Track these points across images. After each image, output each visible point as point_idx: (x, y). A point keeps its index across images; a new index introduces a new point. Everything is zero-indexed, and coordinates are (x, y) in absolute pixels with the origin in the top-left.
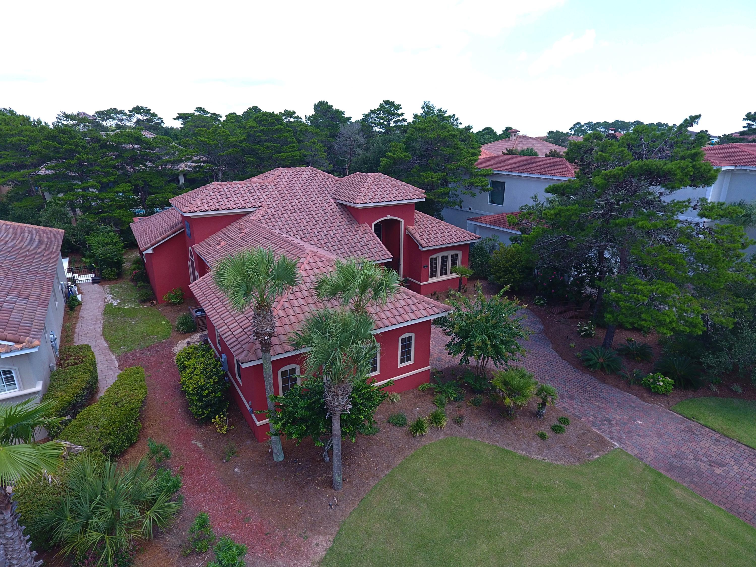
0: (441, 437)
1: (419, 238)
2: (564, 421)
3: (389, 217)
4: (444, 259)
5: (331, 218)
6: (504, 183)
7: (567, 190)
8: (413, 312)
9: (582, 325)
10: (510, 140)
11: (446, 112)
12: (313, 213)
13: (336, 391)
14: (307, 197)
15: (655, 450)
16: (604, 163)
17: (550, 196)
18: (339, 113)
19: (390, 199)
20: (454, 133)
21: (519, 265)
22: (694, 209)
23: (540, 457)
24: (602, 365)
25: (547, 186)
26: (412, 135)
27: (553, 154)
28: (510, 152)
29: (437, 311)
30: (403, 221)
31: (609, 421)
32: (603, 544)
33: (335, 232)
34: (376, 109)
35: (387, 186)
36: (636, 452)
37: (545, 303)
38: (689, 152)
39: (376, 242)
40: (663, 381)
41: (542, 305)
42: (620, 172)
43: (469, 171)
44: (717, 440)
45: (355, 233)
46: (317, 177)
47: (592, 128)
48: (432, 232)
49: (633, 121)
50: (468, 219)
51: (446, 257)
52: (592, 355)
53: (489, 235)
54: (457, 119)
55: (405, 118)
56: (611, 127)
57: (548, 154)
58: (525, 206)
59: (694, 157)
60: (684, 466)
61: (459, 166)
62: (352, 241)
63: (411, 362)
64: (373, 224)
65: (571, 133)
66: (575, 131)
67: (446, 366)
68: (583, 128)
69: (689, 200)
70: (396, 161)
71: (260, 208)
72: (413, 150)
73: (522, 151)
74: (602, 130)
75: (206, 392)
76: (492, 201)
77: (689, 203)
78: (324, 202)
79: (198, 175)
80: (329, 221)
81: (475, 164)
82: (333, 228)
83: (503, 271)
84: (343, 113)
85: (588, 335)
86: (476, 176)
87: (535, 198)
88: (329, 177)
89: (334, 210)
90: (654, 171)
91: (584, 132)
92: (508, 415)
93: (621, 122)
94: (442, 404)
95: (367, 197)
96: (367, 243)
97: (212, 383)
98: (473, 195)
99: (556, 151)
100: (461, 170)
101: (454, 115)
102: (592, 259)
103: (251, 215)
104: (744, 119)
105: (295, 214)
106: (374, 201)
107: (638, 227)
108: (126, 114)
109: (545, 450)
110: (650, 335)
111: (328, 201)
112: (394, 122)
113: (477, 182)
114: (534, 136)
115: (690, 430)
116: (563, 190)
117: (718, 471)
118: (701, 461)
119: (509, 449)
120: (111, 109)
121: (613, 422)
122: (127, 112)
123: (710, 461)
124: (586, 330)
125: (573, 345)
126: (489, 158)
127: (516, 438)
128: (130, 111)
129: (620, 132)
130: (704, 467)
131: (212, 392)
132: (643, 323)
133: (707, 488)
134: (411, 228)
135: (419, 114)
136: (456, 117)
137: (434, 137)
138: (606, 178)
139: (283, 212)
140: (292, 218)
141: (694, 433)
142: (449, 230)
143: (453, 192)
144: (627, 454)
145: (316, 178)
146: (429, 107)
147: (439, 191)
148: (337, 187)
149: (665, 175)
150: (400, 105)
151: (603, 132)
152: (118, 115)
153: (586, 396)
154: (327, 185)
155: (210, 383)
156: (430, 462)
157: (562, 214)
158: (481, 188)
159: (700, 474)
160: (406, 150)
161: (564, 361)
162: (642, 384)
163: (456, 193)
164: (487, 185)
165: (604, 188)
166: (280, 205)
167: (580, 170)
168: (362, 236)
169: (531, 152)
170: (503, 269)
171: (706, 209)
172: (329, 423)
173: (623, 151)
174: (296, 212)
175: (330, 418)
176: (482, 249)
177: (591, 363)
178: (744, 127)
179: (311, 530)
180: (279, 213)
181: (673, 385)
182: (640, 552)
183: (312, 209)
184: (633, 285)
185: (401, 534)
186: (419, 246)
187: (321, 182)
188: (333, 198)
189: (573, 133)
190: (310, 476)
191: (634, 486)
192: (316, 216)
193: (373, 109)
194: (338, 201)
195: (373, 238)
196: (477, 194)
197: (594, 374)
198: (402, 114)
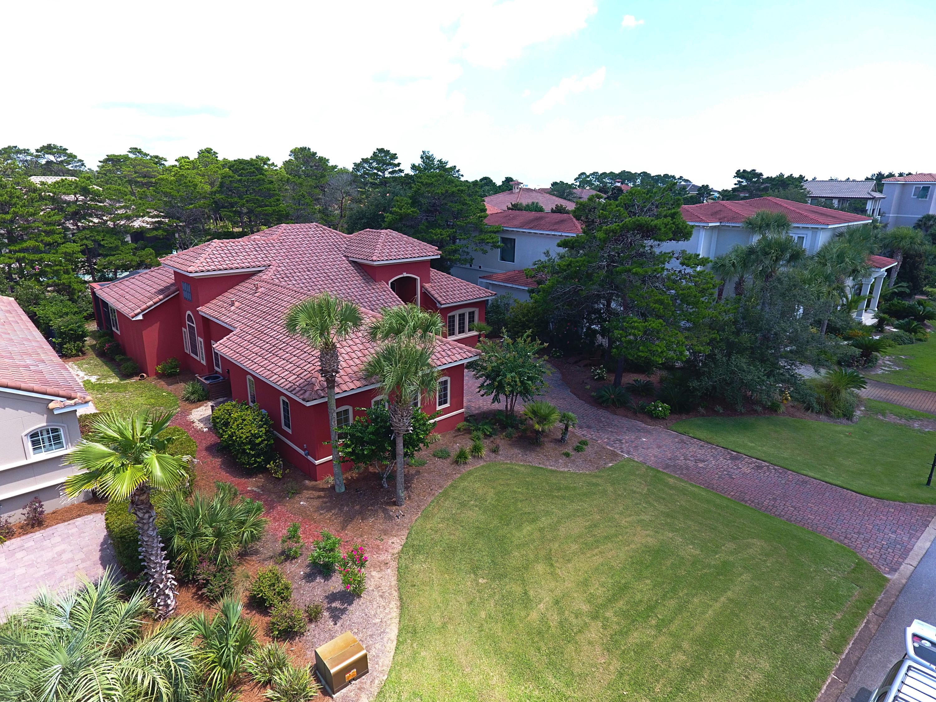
0: (482, 463)
1: (436, 296)
2: (585, 443)
3: (405, 275)
4: (462, 316)
5: (346, 276)
6: (515, 239)
7: (576, 244)
8: (449, 356)
9: (596, 370)
10: (512, 193)
11: (446, 163)
12: (327, 271)
13: (401, 413)
14: (318, 255)
15: (655, 456)
16: (604, 220)
17: (562, 250)
18: (323, 161)
19: (406, 257)
20: (461, 188)
21: (536, 319)
22: (677, 259)
23: (566, 470)
24: (613, 400)
25: (559, 241)
26: (419, 189)
27: (559, 210)
28: (515, 207)
29: (470, 355)
30: (419, 278)
31: (620, 441)
32: (617, 516)
33: (353, 290)
34: (369, 157)
35: (401, 243)
36: (641, 459)
37: (561, 354)
38: (670, 212)
39: (395, 300)
40: (661, 407)
41: (558, 357)
42: (617, 228)
43: (478, 228)
44: (701, 446)
45: (373, 291)
46: (324, 233)
47: (598, 179)
48: (448, 290)
49: (639, 172)
50: (480, 278)
51: (463, 314)
52: (604, 393)
53: (503, 292)
54: (458, 171)
55: (402, 169)
56: (618, 179)
57: (554, 209)
58: (538, 261)
59: (673, 216)
60: (676, 465)
61: (469, 223)
62: (371, 299)
63: (447, 405)
64: (390, 282)
65: (576, 184)
66: (580, 182)
67: (477, 412)
68: (588, 179)
69: (673, 251)
70: (402, 218)
71: (271, 267)
72: (419, 205)
73: (528, 206)
74: (608, 181)
75: (260, 439)
76: (503, 259)
77: (673, 254)
78: (336, 260)
79: (160, 232)
80: (345, 280)
81: (485, 221)
82: (350, 287)
83: (520, 326)
84: (328, 160)
85: (601, 378)
86: (486, 232)
87: (547, 254)
88: (336, 233)
89: (349, 268)
90: (644, 226)
91: (590, 183)
92: (537, 442)
93: (628, 172)
94: (479, 439)
95: (383, 255)
96: (387, 301)
97: (264, 432)
98: (485, 252)
99: (562, 206)
100: (471, 227)
101: (455, 166)
102: (601, 310)
103: (261, 274)
104: (735, 176)
105: (309, 273)
106: (391, 258)
107: (633, 273)
108: (31, 155)
109: (570, 464)
110: (653, 376)
111: (340, 259)
112: (390, 173)
113: (487, 239)
114: (537, 188)
115: (682, 441)
116: (573, 244)
117: (701, 465)
118: (689, 460)
119: (541, 466)
120: (9, 147)
121: (624, 441)
122: (33, 151)
123: (696, 460)
124: (599, 374)
125: (588, 387)
126: (497, 213)
127: (545, 458)
128: (37, 151)
129: (627, 184)
130: (691, 464)
131: (264, 440)
132: (640, 353)
133: (692, 477)
134: (427, 285)
135: (417, 165)
136: (457, 169)
137: (442, 193)
138: (607, 232)
139: (296, 271)
140: (307, 277)
141: (685, 443)
142: (465, 287)
143: (464, 249)
144: (634, 461)
145: (323, 235)
146: (428, 158)
147: (450, 248)
148: (347, 244)
149: (652, 230)
150: (396, 154)
151: (609, 183)
152: (19, 156)
153: (601, 425)
154: (336, 242)
155: (261, 431)
156: (476, 481)
157: (573, 265)
158: (492, 245)
159: (687, 468)
160: (413, 204)
161: (581, 401)
162: (646, 412)
163: (466, 250)
164: (498, 242)
165: (605, 241)
166: (291, 264)
167: (586, 226)
168: (381, 294)
169: (537, 206)
170: (520, 324)
171: (686, 259)
172: (393, 444)
173: (619, 210)
174: (309, 271)
175: (394, 439)
176: (498, 307)
177: (604, 399)
178: (735, 184)
179: (385, 535)
180: (292, 271)
181: (670, 410)
182: (643, 518)
183: (325, 268)
184: (631, 323)
185: (462, 528)
186: (437, 303)
187: (329, 239)
188: (345, 256)
189: (578, 184)
190: (372, 499)
191: (639, 480)
192: (330, 274)
193: (365, 157)
194: (350, 259)
195: (392, 296)
196: (489, 251)
197: (607, 408)
198: (399, 164)
